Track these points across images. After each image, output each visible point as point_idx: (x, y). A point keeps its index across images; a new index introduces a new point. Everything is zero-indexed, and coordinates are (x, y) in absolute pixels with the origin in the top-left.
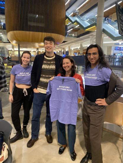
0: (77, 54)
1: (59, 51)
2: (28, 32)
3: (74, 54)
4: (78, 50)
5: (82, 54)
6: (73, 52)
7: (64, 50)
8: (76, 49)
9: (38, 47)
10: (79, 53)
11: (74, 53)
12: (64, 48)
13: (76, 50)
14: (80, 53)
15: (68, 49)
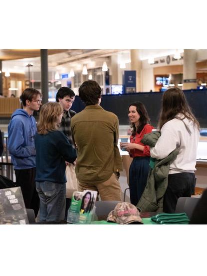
0: (169, 79)
1: (89, 70)
3: (156, 81)
4: (172, 63)
5: (194, 81)
6: (152, 71)
7: (109, 64)
8: (162, 61)
10: (178, 77)
11: (156, 76)
12: (109, 57)
13: (165, 64)
14: (181, 75)
15: (129, 61)
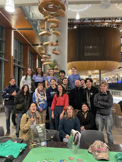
1: (112, 77)
2: (84, 62)
9: (90, 74)
12: (118, 74)
